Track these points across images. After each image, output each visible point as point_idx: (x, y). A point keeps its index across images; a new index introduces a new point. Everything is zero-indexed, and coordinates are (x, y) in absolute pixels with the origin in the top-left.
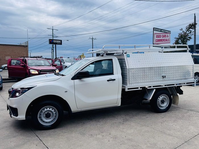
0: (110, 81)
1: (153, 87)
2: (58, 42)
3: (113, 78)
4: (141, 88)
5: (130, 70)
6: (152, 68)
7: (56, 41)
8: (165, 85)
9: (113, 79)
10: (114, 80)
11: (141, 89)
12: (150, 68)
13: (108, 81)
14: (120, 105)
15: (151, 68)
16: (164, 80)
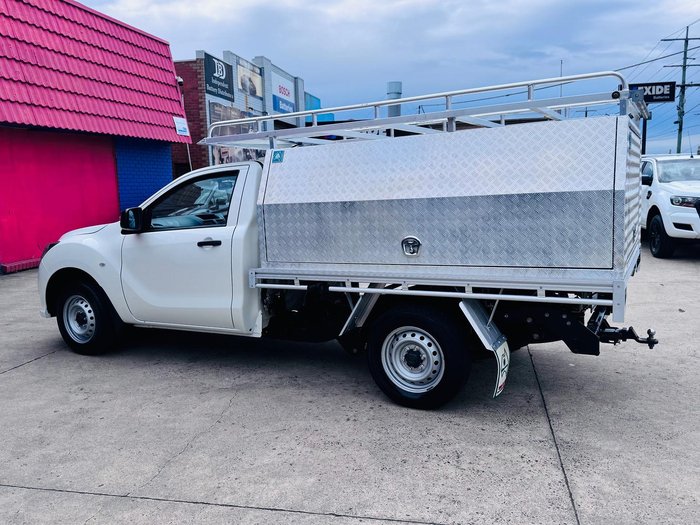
0: (204, 247)
1: (354, 285)
2: (657, 91)
4: (302, 283)
7: (648, 89)
9: (214, 239)
10: (217, 243)
11: (305, 287)
13: (201, 244)
14: (258, 333)
15: (348, 207)
16: (412, 262)
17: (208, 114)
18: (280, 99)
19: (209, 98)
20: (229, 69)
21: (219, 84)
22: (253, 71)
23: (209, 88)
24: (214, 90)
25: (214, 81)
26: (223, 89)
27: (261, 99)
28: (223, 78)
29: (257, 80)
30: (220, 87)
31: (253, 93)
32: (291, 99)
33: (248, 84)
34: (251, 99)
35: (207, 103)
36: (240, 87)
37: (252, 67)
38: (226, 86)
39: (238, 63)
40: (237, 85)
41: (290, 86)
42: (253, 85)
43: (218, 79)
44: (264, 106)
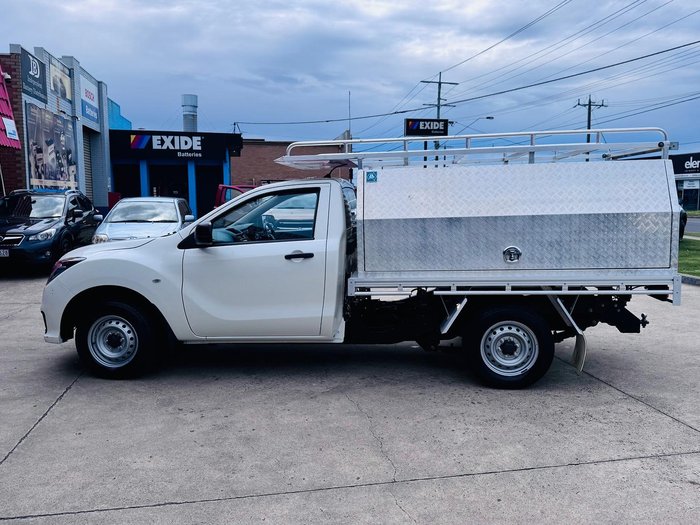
0: (294, 260)
1: (459, 288)
2: (435, 126)
3: (305, 251)
5: (367, 225)
6: (458, 220)
7: (427, 124)
8: (514, 288)
10: (310, 256)
12: (450, 220)
13: (288, 257)
14: (340, 338)
15: (452, 222)
16: (512, 267)
17: (24, 116)
18: (87, 104)
19: (25, 97)
20: (43, 66)
21: (34, 83)
22: (63, 71)
23: (25, 87)
24: (30, 89)
25: (30, 80)
26: (38, 89)
27: (70, 102)
28: (37, 76)
29: (67, 82)
30: (35, 87)
31: (64, 95)
32: (95, 104)
33: (59, 85)
34: (62, 101)
35: (23, 104)
36: (53, 88)
37: (62, 67)
38: (40, 86)
39: (50, 62)
40: (50, 87)
41: (94, 90)
42: (63, 87)
43: (33, 77)
44: (73, 110)
